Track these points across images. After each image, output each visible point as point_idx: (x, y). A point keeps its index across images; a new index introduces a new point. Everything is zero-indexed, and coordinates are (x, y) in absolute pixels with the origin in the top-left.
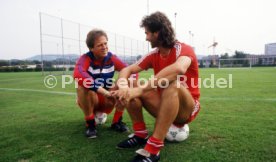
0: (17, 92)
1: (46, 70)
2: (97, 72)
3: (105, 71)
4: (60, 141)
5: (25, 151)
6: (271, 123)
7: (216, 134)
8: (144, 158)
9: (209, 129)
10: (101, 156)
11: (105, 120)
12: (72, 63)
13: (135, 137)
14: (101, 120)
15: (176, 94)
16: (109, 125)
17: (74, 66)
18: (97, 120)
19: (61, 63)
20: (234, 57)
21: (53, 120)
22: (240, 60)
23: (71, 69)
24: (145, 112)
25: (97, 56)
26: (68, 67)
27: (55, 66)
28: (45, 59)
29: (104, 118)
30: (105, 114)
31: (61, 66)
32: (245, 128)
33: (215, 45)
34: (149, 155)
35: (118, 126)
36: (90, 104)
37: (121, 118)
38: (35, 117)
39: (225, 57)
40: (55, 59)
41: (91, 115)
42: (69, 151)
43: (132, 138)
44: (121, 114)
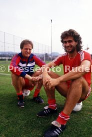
3: (29, 65)
8: (57, 128)
11: (29, 94)
12: (9, 56)
14: (26, 94)
15: (81, 86)
16: (32, 97)
17: (10, 58)
18: (24, 94)
23: (9, 60)
26: (7, 58)
29: (28, 93)
30: (29, 91)
31: (3, 58)
33: (88, 49)
34: (60, 126)
37: (39, 94)
43: (47, 110)
44: (39, 91)
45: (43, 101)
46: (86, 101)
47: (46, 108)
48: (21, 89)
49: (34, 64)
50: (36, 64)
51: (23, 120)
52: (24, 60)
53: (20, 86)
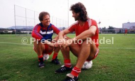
0: (2, 44)
1: (17, 33)
2: (44, 33)
3: (48, 33)
4: (24, 69)
5: (5, 75)
6: (131, 59)
7: (105, 65)
8: (71, 78)
9: (101, 62)
10: (47, 77)
11: (48, 58)
12: (30, 30)
13: (65, 67)
14: (46, 58)
16: (51, 61)
18: (44, 58)
20: (109, 29)
21: (21, 58)
22: (111, 30)
23: (30, 33)
24: (71, 54)
25: (44, 25)
26: (28, 32)
27: (22, 32)
28: (17, 28)
30: (48, 55)
31: (25, 32)
32: (119, 62)
33: (100, 23)
35: (55, 61)
36: (41, 50)
38: (11, 56)
39: (104, 28)
40: (22, 28)
41: (41, 55)
42: (29, 75)
43: (63, 67)
44: (57, 54)
45: (60, 62)
46: (95, 60)
47: (63, 66)
49: (52, 32)
50: (54, 32)
51: (43, 76)
52: (44, 29)
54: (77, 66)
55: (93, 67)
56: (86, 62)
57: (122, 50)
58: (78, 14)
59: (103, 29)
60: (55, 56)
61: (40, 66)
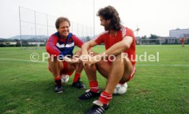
0: (4, 61)
1: (23, 46)
2: (63, 46)
3: (68, 46)
4: (36, 95)
5: (11, 104)
6: (179, 80)
7: (144, 89)
8: (99, 107)
9: (140, 85)
10: (67, 106)
11: (67, 80)
13: (90, 92)
14: (65, 80)
16: (71, 83)
17: (43, 43)
18: (62, 80)
19: (34, 41)
20: (150, 38)
21: (31, 80)
22: (154, 40)
23: (41, 45)
26: (39, 44)
27: (30, 43)
28: (23, 38)
30: (67, 76)
31: (34, 43)
32: (163, 84)
33: (138, 30)
34: (102, 105)
35: (77, 84)
37: (79, 78)
38: (17, 78)
39: (144, 38)
40: (30, 38)
41: (59, 76)
42: (43, 103)
43: (88, 93)
46: (131, 82)
48: (59, 72)
49: (73, 44)
51: (62, 104)
52: (62, 40)
53: (58, 69)
54: (107, 91)
55: (128, 92)
56: (119, 86)
57: (169, 67)
58: (109, 22)
59: (142, 38)
60: (77, 76)
61: (56, 91)
